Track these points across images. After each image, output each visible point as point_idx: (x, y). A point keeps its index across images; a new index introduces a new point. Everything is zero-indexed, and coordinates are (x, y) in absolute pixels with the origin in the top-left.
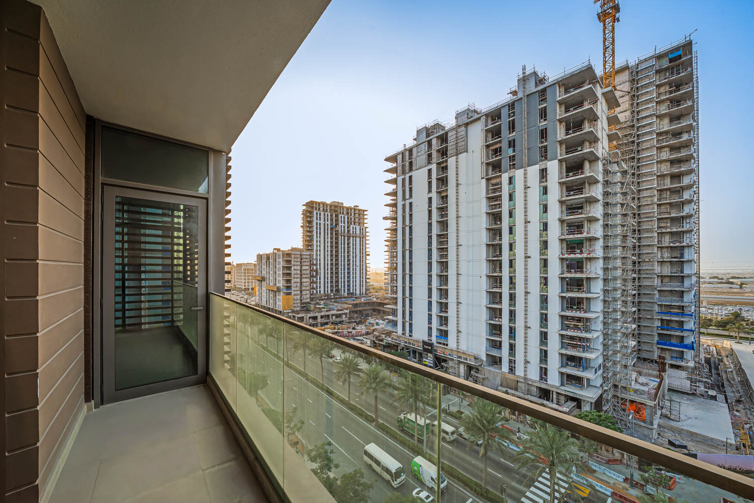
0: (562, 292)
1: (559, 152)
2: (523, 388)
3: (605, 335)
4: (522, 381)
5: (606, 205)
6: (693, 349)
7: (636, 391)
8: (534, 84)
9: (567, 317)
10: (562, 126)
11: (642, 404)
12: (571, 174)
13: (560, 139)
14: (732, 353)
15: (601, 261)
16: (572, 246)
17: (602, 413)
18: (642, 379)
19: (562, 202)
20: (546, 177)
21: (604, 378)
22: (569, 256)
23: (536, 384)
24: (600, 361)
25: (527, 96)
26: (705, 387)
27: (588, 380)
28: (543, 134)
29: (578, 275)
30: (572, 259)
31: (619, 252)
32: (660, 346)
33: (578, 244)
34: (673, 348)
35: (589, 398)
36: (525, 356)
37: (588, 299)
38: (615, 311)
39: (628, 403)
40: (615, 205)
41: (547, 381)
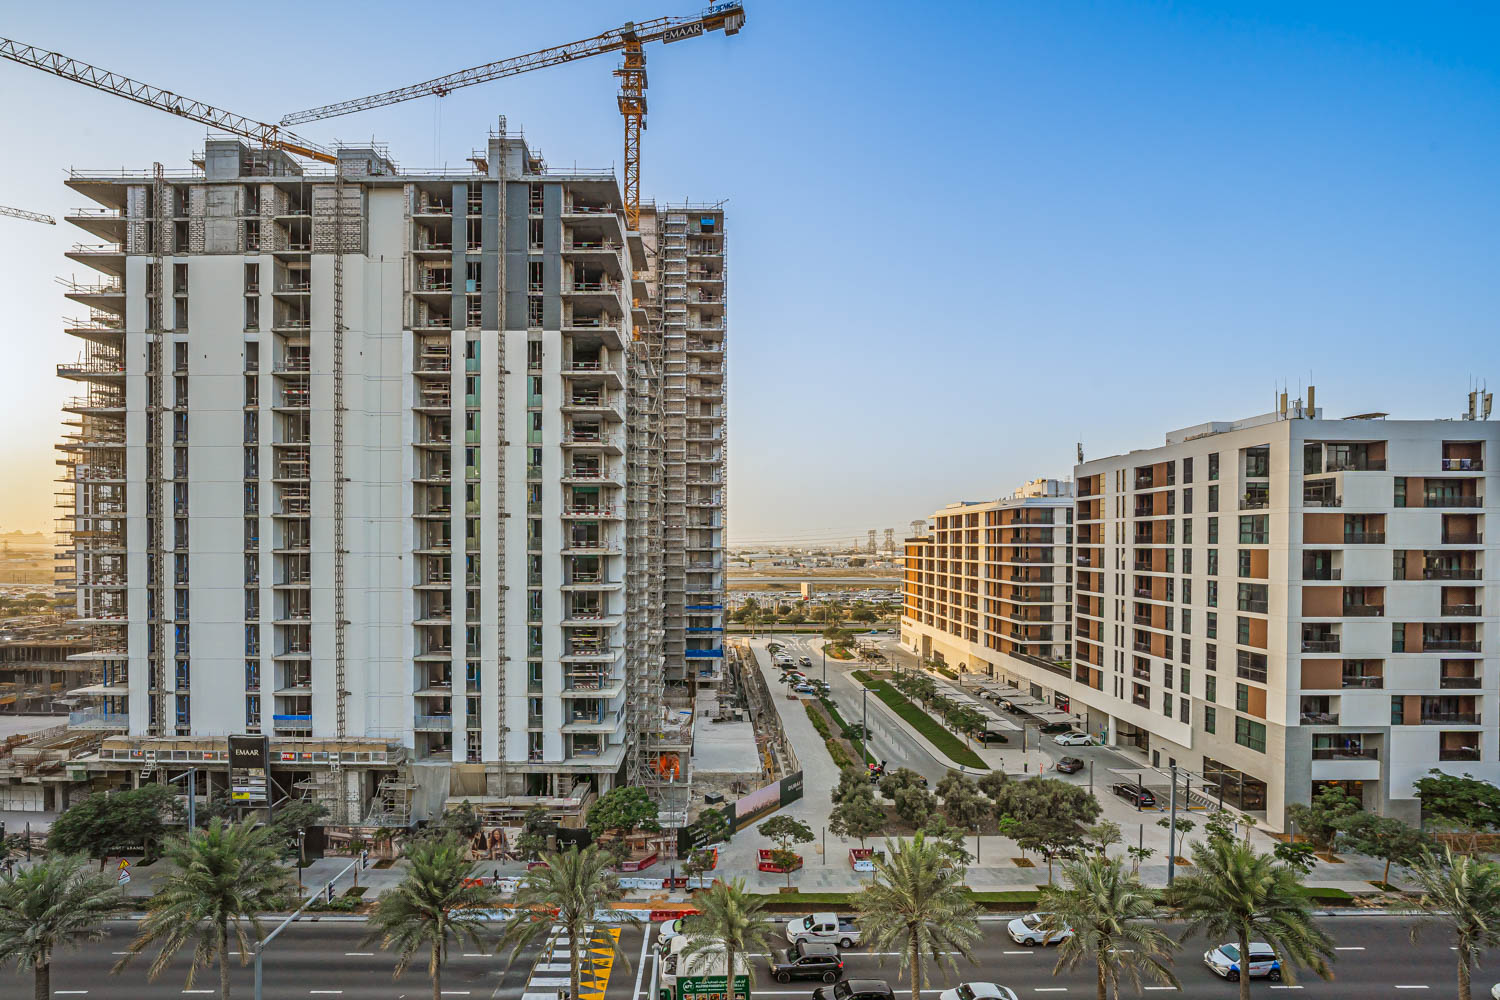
0: (566, 583)
1: (562, 317)
2: (498, 785)
3: (629, 652)
4: (496, 770)
5: (631, 430)
6: (722, 655)
7: (667, 735)
8: (521, 165)
9: (574, 628)
10: (568, 270)
11: (673, 753)
12: (581, 364)
13: (565, 293)
14: (750, 654)
15: (623, 528)
16: (583, 498)
17: (629, 788)
18: (672, 716)
19: (566, 414)
20: (540, 360)
21: (628, 725)
22: (578, 517)
23: (522, 770)
24: (623, 699)
25: (508, 182)
26: (732, 706)
27: (607, 736)
28: (536, 272)
29: (592, 552)
30: (581, 522)
31: (645, 512)
32: (689, 658)
33: (589, 494)
34: (702, 658)
35: (610, 767)
36: (502, 718)
37: (605, 593)
38: (641, 610)
39: (658, 758)
40: (642, 433)
41: (541, 758)
